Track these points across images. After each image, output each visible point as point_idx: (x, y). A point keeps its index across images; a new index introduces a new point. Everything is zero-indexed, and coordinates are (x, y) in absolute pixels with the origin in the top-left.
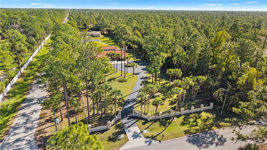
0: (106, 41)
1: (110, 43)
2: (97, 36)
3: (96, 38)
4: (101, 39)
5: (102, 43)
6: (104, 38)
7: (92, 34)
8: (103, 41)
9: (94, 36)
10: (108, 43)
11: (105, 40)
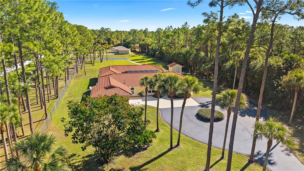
0: (139, 60)
1: (145, 62)
2: (125, 53)
3: (123, 56)
4: (130, 57)
5: (131, 61)
6: (135, 56)
7: (118, 50)
8: (132, 59)
9: (120, 53)
10: (142, 62)
11: (137, 59)
